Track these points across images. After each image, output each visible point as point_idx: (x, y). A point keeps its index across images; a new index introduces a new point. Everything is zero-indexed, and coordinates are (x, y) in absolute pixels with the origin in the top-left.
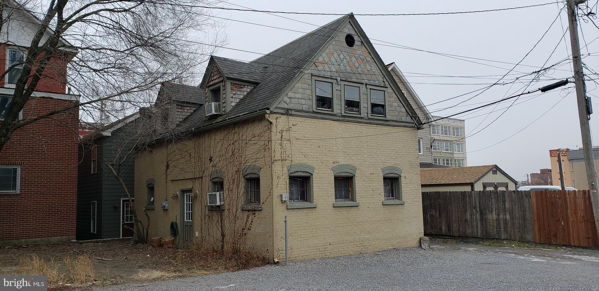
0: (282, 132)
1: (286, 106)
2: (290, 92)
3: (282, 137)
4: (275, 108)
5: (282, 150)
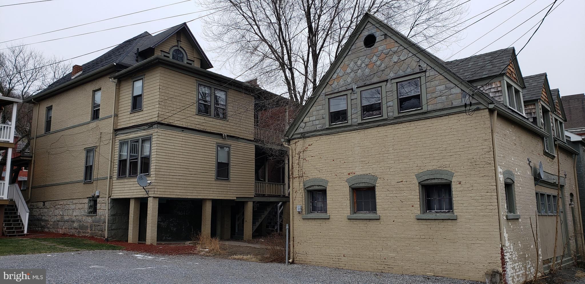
0: (299, 153)
1: (302, 131)
2: (306, 118)
3: (299, 158)
4: (293, 135)
5: (299, 168)
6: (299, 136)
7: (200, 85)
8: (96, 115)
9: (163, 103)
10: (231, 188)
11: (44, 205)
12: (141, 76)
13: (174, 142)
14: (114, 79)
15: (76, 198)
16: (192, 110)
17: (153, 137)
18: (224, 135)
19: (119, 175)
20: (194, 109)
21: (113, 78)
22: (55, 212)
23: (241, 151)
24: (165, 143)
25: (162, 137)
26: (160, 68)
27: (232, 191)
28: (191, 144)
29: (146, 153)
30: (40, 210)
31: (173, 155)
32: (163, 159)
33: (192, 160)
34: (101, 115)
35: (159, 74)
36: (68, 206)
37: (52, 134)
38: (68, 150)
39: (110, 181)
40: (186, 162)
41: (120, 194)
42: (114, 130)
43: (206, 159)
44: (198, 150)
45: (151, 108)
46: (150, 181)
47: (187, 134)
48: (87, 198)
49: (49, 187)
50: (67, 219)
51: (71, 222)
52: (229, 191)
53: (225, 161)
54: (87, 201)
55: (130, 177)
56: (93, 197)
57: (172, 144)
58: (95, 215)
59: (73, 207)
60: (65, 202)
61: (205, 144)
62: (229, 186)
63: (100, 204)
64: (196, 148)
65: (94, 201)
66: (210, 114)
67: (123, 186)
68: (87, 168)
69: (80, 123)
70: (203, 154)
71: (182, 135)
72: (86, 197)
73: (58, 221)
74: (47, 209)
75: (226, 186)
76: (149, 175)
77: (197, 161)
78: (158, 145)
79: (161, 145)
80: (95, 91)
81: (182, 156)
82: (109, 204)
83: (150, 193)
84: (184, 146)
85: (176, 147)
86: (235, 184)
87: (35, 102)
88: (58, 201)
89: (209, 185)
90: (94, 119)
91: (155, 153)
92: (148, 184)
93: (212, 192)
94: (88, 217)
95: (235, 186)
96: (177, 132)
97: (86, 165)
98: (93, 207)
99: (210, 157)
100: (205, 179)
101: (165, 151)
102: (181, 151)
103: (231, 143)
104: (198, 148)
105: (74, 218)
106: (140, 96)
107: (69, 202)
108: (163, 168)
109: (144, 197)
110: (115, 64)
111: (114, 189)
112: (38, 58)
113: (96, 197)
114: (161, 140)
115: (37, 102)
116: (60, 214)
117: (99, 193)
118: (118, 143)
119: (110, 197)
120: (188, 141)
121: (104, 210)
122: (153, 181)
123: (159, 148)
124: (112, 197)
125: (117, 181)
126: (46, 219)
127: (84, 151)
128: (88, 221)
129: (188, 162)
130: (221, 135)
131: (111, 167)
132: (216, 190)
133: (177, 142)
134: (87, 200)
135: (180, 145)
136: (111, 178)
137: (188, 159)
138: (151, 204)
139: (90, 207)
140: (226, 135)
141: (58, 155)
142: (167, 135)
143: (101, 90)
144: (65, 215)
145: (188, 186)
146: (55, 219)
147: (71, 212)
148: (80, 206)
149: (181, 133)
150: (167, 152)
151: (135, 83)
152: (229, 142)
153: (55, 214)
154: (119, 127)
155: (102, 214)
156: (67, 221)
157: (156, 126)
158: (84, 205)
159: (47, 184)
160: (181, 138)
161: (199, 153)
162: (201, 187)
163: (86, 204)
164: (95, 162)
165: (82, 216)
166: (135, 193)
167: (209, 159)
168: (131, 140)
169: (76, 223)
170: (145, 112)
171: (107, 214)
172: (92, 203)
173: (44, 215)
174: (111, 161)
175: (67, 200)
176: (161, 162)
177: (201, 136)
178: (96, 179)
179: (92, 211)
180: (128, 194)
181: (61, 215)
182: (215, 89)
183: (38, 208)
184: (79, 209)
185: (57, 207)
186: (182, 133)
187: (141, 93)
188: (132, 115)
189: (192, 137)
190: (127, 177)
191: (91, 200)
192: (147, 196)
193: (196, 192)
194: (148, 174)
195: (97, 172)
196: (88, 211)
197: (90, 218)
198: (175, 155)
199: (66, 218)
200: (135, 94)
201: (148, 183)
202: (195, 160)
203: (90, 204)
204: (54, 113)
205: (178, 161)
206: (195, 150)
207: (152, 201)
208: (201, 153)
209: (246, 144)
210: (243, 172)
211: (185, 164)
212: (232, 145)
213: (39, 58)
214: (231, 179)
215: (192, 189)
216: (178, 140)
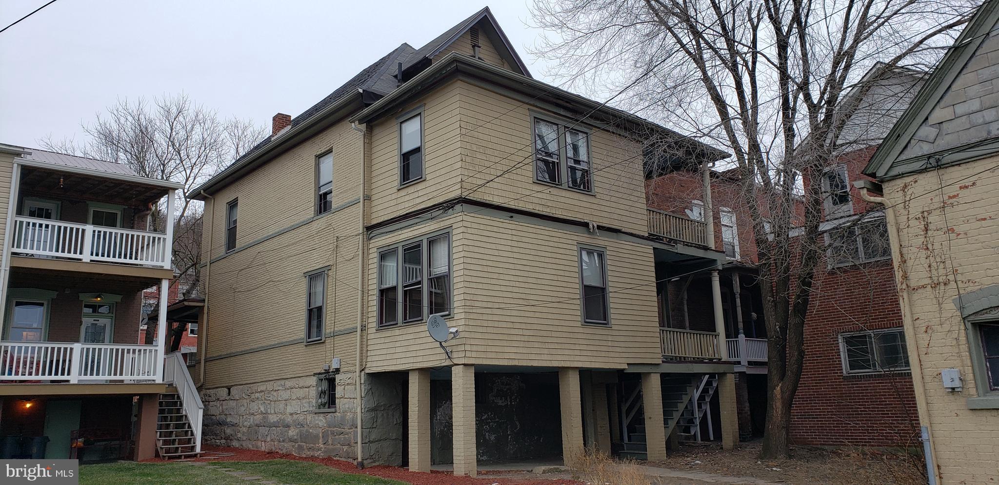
0: (924, 216)
1: (927, 149)
2: (937, 110)
3: (926, 230)
4: (891, 167)
5: (932, 259)
6: (916, 166)
7: (537, 120)
8: (323, 204)
9: (468, 159)
10: (616, 344)
11: (229, 394)
12: (418, 108)
13: (497, 241)
14: (360, 124)
15: (291, 376)
16: (524, 173)
17: (455, 232)
18: (591, 226)
19: (381, 322)
20: (529, 172)
21: (357, 122)
22: (251, 407)
23: (627, 260)
24: (479, 244)
25: (473, 231)
26: (459, 84)
27: (619, 350)
28: (530, 246)
29: (440, 268)
30: (222, 405)
31: (497, 270)
32: (479, 280)
33: (534, 281)
34: (335, 201)
35: (457, 97)
36: (275, 394)
37: (239, 254)
38: (270, 279)
39: (361, 336)
40: (523, 285)
41: (386, 363)
42: (365, 229)
43: (560, 278)
44: (542, 259)
45: (443, 171)
46: (456, 329)
47: (521, 224)
48: (315, 375)
49: (239, 357)
50: (275, 420)
51: (284, 427)
52: (611, 349)
53: (595, 282)
54: (313, 381)
55: (405, 323)
56: (327, 372)
57: (493, 246)
58: (332, 410)
59: (285, 395)
60: (269, 385)
61: (556, 245)
62: (610, 338)
63: (343, 386)
64: (540, 253)
65: (329, 380)
66: (559, 182)
67: (391, 345)
68: (310, 311)
69: (292, 224)
70: (555, 267)
71: (511, 226)
72: (312, 373)
73: (258, 426)
74: (235, 401)
75: (605, 338)
76: (449, 315)
77: (543, 282)
78: (466, 248)
79: (471, 249)
80: (319, 157)
81: (513, 273)
82: (363, 386)
83: (455, 355)
84: (515, 250)
85: (501, 253)
86: (621, 333)
87: (206, 195)
88: (255, 385)
89: (571, 335)
90: (320, 212)
91: (462, 266)
92: (452, 335)
93: (578, 353)
94: (317, 415)
95: (622, 339)
96: (501, 220)
97: (309, 307)
98: (327, 392)
99: (567, 274)
100: (563, 323)
101: (481, 262)
102: (511, 260)
103: (607, 243)
104: (543, 254)
105: (289, 419)
106: (417, 150)
107: (277, 385)
108: (480, 298)
109: (443, 365)
110: (361, 91)
111: (373, 353)
112: (208, 124)
113: (332, 372)
114: (471, 237)
115: (211, 195)
116: (261, 411)
117: (339, 363)
118: (376, 255)
119: (363, 370)
120: (524, 240)
121: (351, 398)
122: (461, 329)
123: (469, 255)
124: (367, 371)
125: (379, 335)
126: (235, 421)
127: (304, 279)
128: (318, 424)
129: (526, 285)
130: (586, 225)
131: (363, 305)
132: (585, 347)
133: (502, 242)
134: (315, 379)
135: (509, 249)
136: (363, 328)
137: (524, 279)
138: (461, 381)
139: (322, 393)
140: (595, 226)
141: (252, 291)
142: (482, 227)
143: (332, 151)
144: (271, 414)
145: (531, 339)
146: (252, 420)
147: (282, 406)
148: (301, 393)
149: (508, 222)
150: (484, 263)
151: (404, 125)
152: (602, 240)
153: (251, 411)
154: (374, 222)
155: (348, 408)
156: (275, 425)
157: (458, 207)
158: (307, 389)
159: (234, 351)
160: (510, 232)
161: (545, 265)
162: (555, 340)
163: (311, 388)
164: (327, 299)
165: (305, 413)
166: (420, 359)
167: (566, 279)
168: (404, 243)
169: (292, 429)
170: (431, 183)
171: (360, 407)
172: (325, 385)
173: (230, 414)
174: (363, 291)
175: (273, 382)
176: (474, 285)
177: (547, 228)
178: (332, 335)
179: (326, 403)
180: (403, 361)
181: (262, 413)
182: (565, 127)
183: (218, 399)
184: (298, 399)
185: (254, 397)
186: (511, 222)
187: (419, 145)
188: (403, 192)
189: (531, 230)
190: (399, 325)
191: (322, 379)
192: (447, 363)
193: (546, 351)
194: (447, 313)
195: (333, 319)
196: (317, 402)
197: (321, 417)
198: (501, 271)
199: (273, 418)
200: (406, 149)
201: (451, 333)
202: (539, 281)
203: (320, 389)
204: (240, 213)
205: (507, 283)
206: (537, 258)
207: (461, 374)
208: (550, 266)
209: (634, 244)
210: (635, 307)
211: (521, 290)
212: (608, 248)
213: (210, 124)
214: (613, 322)
215: (539, 345)
216: (505, 236)
